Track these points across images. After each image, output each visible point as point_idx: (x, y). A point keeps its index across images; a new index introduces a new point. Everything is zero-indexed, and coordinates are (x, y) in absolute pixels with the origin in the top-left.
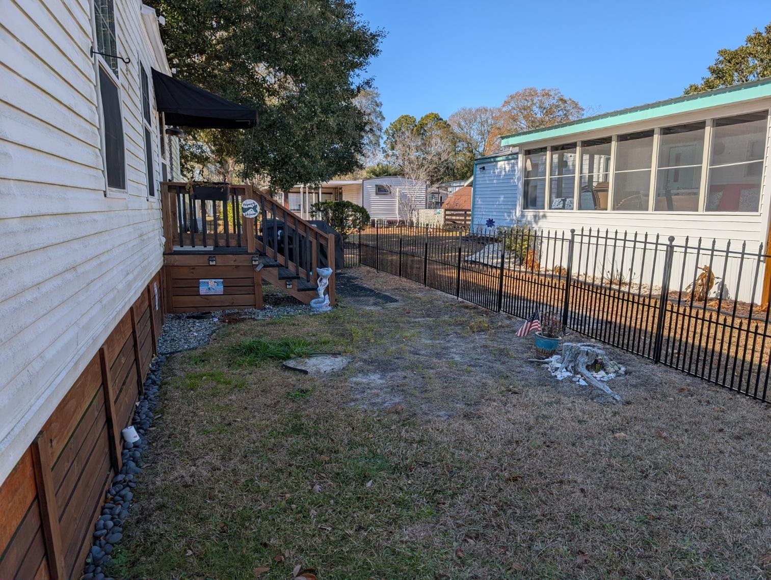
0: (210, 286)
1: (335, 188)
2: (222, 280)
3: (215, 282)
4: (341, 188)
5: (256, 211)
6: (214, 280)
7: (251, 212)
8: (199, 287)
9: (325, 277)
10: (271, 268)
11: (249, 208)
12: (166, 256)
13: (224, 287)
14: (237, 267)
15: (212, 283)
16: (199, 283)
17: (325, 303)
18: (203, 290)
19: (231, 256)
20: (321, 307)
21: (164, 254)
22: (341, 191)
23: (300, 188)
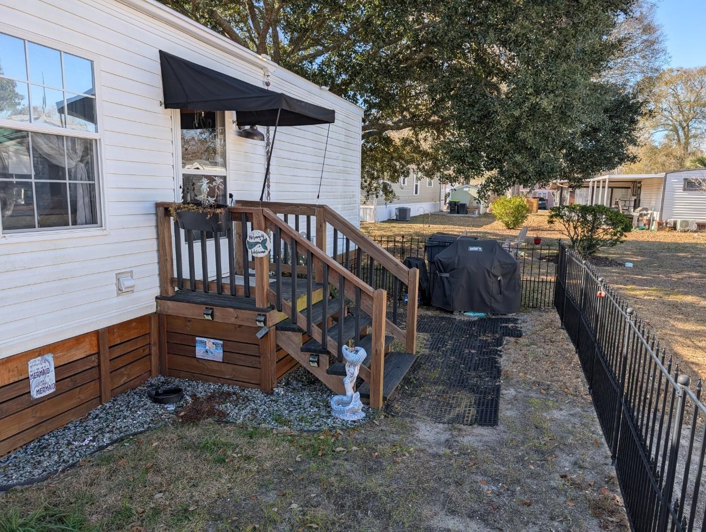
0: (207, 348)
1: (634, 182)
2: (221, 342)
3: (213, 343)
4: (640, 182)
5: (266, 248)
6: (213, 341)
7: (259, 248)
8: (195, 347)
9: (353, 364)
10: (290, 333)
11: (257, 243)
12: (159, 301)
13: (224, 351)
14: (240, 326)
15: (210, 343)
16: (195, 342)
17: (351, 406)
18: (200, 352)
19: (231, 310)
20: (342, 412)
21: (157, 298)
22: (639, 185)
23: (589, 182)
